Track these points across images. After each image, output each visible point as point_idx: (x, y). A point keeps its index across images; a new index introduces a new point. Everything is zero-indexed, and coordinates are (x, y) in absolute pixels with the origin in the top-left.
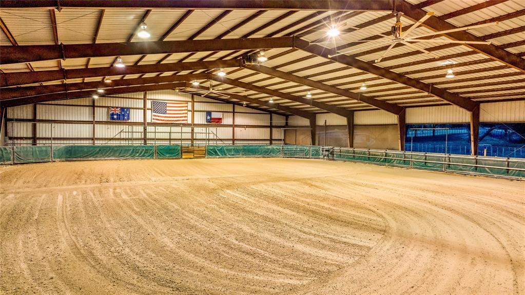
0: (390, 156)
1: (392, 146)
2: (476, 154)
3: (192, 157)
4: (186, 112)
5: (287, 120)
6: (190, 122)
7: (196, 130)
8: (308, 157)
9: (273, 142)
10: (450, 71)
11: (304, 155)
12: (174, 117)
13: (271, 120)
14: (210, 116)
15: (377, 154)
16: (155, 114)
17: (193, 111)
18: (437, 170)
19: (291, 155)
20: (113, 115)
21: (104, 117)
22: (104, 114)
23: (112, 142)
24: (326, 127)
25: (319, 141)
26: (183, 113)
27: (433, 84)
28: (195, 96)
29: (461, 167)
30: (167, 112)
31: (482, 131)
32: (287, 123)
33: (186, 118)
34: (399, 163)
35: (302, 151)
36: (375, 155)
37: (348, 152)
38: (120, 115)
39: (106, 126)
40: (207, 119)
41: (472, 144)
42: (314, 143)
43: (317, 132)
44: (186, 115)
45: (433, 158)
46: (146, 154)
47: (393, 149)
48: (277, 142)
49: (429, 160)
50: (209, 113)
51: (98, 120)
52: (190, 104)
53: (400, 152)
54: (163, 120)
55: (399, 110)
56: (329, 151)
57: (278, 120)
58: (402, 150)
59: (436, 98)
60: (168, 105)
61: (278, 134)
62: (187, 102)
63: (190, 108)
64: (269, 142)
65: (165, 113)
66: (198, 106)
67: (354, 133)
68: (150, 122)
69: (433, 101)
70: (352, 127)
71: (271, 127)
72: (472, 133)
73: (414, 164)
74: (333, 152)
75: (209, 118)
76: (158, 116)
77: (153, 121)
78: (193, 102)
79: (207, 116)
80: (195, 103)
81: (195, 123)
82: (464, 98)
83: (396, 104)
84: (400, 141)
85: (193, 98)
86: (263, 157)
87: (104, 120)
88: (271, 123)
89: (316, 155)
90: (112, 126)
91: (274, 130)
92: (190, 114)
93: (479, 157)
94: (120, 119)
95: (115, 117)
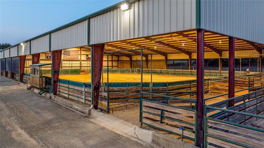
0: (162, 71)
1: (163, 68)
2: (191, 69)
3: (84, 74)
4: (78, 55)
5: (118, 58)
6: (79, 59)
7: (82, 62)
8: (130, 73)
9: (113, 67)
10: (183, 44)
11: (128, 72)
12: (73, 57)
13: (112, 58)
14: (88, 56)
15: (157, 70)
16: (65, 56)
17: (81, 55)
18: (179, 75)
19: (123, 72)
20: (48, 56)
21: (44, 58)
22: (44, 57)
23: (47, 68)
24: (137, 61)
25: (133, 66)
26: (77, 56)
27: (178, 47)
28: (81, 48)
29: (186, 74)
30: (70, 55)
31: (193, 61)
32: (118, 59)
33: (78, 58)
34: (166, 74)
35: (127, 70)
36: (156, 71)
37: (146, 70)
38: (51, 57)
39: (45, 61)
40: (87, 58)
41: (190, 66)
42: (131, 67)
43: (133, 63)
44: (78, 56)
45: (177, 71)
46: (66, 73)
47: (163, 69)
48: (115, 67)
49: (176, 72)
50: (87, 55)
51: (41, 59)
52: (79, 52)
53: (166, 70)
54: (69, 59)
55: (165, 54)
56: (138, 70)
57: (115, 58)
58: (166, 69)
59: (178, 51)
60: (71, 52)
61: (115, 64)
62: (78, 51)
63: (79, 53)
64: (111, 67)
65: (69, 55)
66: (83, 52)
67: (148, 63)
68: (63, 59)
69: (177, 52)
70: (147, 61)
71: (112, 61)
72: (189, 62)
73: (171, 74)
74: (140, 70)
75: (87, 57)
76: (67, 57)
77: (65, 59)
78: (81, 51)
79: (87, 56)
80: (82, 51)
81: (82, 59)
82: (187, 51)
83: (164, 52)
84: (166, 66)
85: (81, 49)
86: (112, 73)
87: (44, 59)
88: (112, 59)
89: (133, 72)
90: (47, 61)
91: (113, 62)
92: (79, 55)
93: (192, 70)
94: (51, 58)
95: (49, 57)
